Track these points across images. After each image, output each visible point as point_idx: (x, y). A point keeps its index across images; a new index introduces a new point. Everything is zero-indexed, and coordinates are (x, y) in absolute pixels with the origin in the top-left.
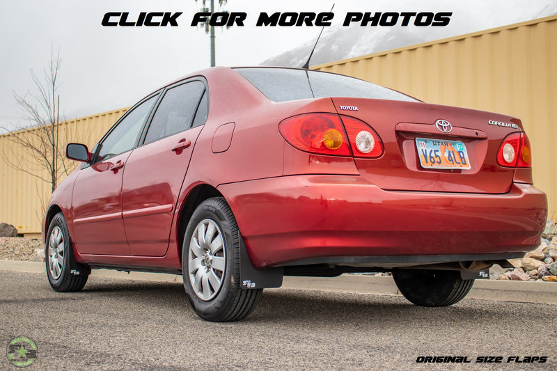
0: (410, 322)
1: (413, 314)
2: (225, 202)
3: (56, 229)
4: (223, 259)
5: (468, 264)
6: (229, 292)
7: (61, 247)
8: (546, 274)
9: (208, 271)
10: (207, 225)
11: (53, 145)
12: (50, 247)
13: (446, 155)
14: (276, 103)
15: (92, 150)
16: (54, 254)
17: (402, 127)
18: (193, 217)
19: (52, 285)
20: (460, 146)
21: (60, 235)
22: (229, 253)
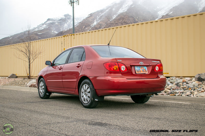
0: (134, 108)
1: (135, 106)
2: (90, 80)
3: (41, 82)
4: (90, 94)
5: (147, 95)
6: (92, 102)
7: (43, 87)
8: (170, 94)
9: (86, 96)
10: (86, 85)
11: (29, 51)
12: (39, 87)
13: (142, 70)
14: (103, 58)
15: (52, 62)
16: (41, 89)
17: (132, 64)
18: (82, 83)
19: (41, 97)
20: (145, 68)
21: (43, 84)
22: (92, 93)
